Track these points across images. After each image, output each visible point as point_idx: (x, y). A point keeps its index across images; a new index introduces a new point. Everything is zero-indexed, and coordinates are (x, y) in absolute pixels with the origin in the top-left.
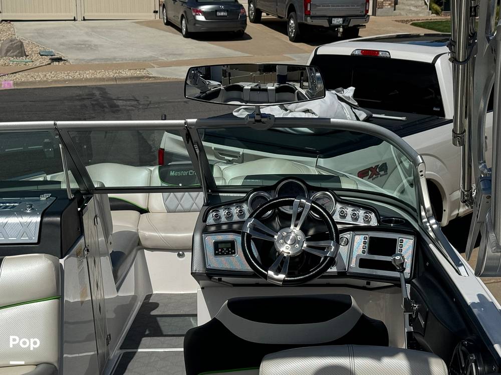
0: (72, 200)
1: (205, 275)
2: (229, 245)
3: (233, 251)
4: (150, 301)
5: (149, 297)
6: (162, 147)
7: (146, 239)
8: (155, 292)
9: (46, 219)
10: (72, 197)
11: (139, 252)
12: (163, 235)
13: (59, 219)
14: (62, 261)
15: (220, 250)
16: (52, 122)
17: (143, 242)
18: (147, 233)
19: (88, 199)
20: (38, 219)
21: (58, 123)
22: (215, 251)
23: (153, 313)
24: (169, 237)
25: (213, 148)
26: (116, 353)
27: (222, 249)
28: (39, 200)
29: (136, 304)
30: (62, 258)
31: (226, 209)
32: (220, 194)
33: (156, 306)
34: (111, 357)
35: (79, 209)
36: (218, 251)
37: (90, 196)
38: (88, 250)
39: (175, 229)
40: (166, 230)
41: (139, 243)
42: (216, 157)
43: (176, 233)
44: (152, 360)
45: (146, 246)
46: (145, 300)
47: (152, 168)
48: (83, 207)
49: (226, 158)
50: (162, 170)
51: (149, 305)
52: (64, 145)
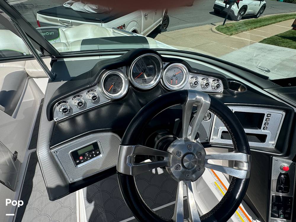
2: (92, 147)
3: (98, 153)
6: (38, 20)
11: (30, 80)
12: (40, 70)
15: (81, 158)
17: (31, 75)
18: (31, 70)
25: (58, 20)
26: (24, 155)
27: (84, 156)
31: (75, 97)
32: (65, 60)
36: (79, 159)
41: (28, 75)
45: (33, 77)
46: (41, 103)
49: (65, 24)
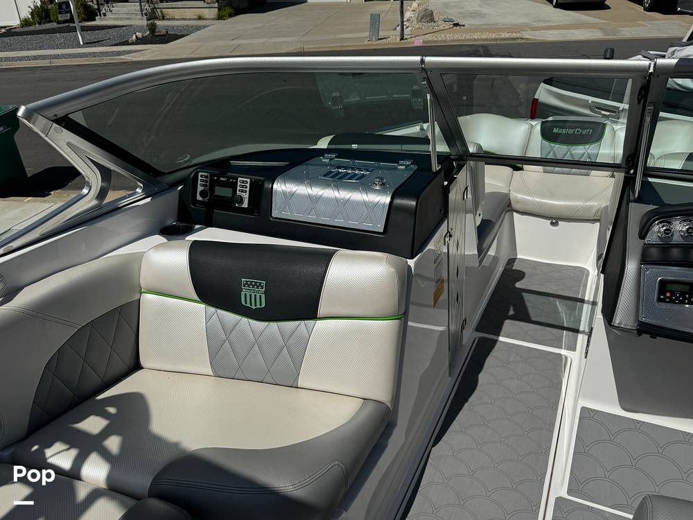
0: (438, 173)
1: (636, 332)
2: (686, 288)
3: (692, 299)
4: (514, 268)
5: (512, 261)
6: (536, 97)
7: (518, 202)
8: (518, 257)
9: (398, 201)
10: (437, 169)
11: (508, 214)
12: (537, 200)
13: (414, 203)
14: (411, 262)
15: (668, 294)
16: (418, 58)
17: (514, 205)
18: (520, 196)
19: (460, 167)
20: (387, 199)
21: (428, 59)
22: (660, 294)
23: (518, 285)
24: (545, 204)
25: (590, 102)
26: (470, 336)
27: (673, 293)
28: (396, 169)
29: (497, 268)
30: (412, 258)
31: (685, 221)
32: (650, 179)
33: (520, 275)
34: (465, 341)
35: (446, 183)
36: (664, 295)
37: (462, 163)
38: (450, 236)
39: (552, 195)
40: (542, 195)
41: (510, 205)
42: (592, 111)
43: (552, 200)
44: (512, 359)
45: (516, 209)
46: (506, 265)
47: (533, 123)
48: (452, 180)
49: (603, 112)
50: (544, 125)
51: (512, 274)
52: (434, 95)
